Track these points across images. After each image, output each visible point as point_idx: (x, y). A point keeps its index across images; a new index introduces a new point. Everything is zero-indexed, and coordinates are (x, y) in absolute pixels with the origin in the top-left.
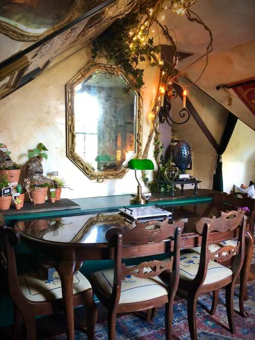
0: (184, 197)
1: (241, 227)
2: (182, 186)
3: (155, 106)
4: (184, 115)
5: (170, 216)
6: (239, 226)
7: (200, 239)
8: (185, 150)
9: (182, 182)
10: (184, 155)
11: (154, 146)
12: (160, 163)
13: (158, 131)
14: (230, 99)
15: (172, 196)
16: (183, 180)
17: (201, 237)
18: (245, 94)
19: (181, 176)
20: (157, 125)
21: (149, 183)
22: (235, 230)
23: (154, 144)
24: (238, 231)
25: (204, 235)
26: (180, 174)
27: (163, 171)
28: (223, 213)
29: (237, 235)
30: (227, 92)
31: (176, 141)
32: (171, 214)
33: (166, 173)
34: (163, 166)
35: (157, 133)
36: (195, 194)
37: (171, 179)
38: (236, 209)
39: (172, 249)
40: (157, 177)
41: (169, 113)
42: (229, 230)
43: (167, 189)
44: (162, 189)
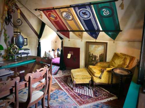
0: (22, 61)
1: (46, 74)
2: (21, 56)
3: (3, 16)
4: (19, 21)
5: (13, 73)
6: (45, 74)
7: (28, 83)
8: (21, 39)
9: (20, 54)
10: (21, 41)
11: (4, 37)
12: (8, 45)
13: (6, 29)
14: (41, 16)
15: (16, 61)
16: (20, 53)
17: (28, 82)
18: (47, 14)
19: (20, 52)
20: (5, 26)
21: (2, 56)
22: (44, 75)
23: (4, 36)
24: (45, 75)
25: (29, 81)
26: (19, 50)
27: (10, 49)
28: (37, 70)
29: (45, 77)
30: (40, 12)
31: (19, 32)
32: (14, 72)
33: (11, 50)
34: (10, 47)
35: (5, 30)
36: (27, 59)
37: (15, 53)
38: (43, 67)
39: (14, 91)
40: (7, 52)
41: (11, 20)
42: (41, 76)
43: (13, 58)
44: (10, 58)
